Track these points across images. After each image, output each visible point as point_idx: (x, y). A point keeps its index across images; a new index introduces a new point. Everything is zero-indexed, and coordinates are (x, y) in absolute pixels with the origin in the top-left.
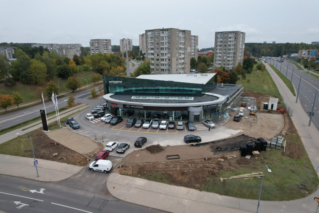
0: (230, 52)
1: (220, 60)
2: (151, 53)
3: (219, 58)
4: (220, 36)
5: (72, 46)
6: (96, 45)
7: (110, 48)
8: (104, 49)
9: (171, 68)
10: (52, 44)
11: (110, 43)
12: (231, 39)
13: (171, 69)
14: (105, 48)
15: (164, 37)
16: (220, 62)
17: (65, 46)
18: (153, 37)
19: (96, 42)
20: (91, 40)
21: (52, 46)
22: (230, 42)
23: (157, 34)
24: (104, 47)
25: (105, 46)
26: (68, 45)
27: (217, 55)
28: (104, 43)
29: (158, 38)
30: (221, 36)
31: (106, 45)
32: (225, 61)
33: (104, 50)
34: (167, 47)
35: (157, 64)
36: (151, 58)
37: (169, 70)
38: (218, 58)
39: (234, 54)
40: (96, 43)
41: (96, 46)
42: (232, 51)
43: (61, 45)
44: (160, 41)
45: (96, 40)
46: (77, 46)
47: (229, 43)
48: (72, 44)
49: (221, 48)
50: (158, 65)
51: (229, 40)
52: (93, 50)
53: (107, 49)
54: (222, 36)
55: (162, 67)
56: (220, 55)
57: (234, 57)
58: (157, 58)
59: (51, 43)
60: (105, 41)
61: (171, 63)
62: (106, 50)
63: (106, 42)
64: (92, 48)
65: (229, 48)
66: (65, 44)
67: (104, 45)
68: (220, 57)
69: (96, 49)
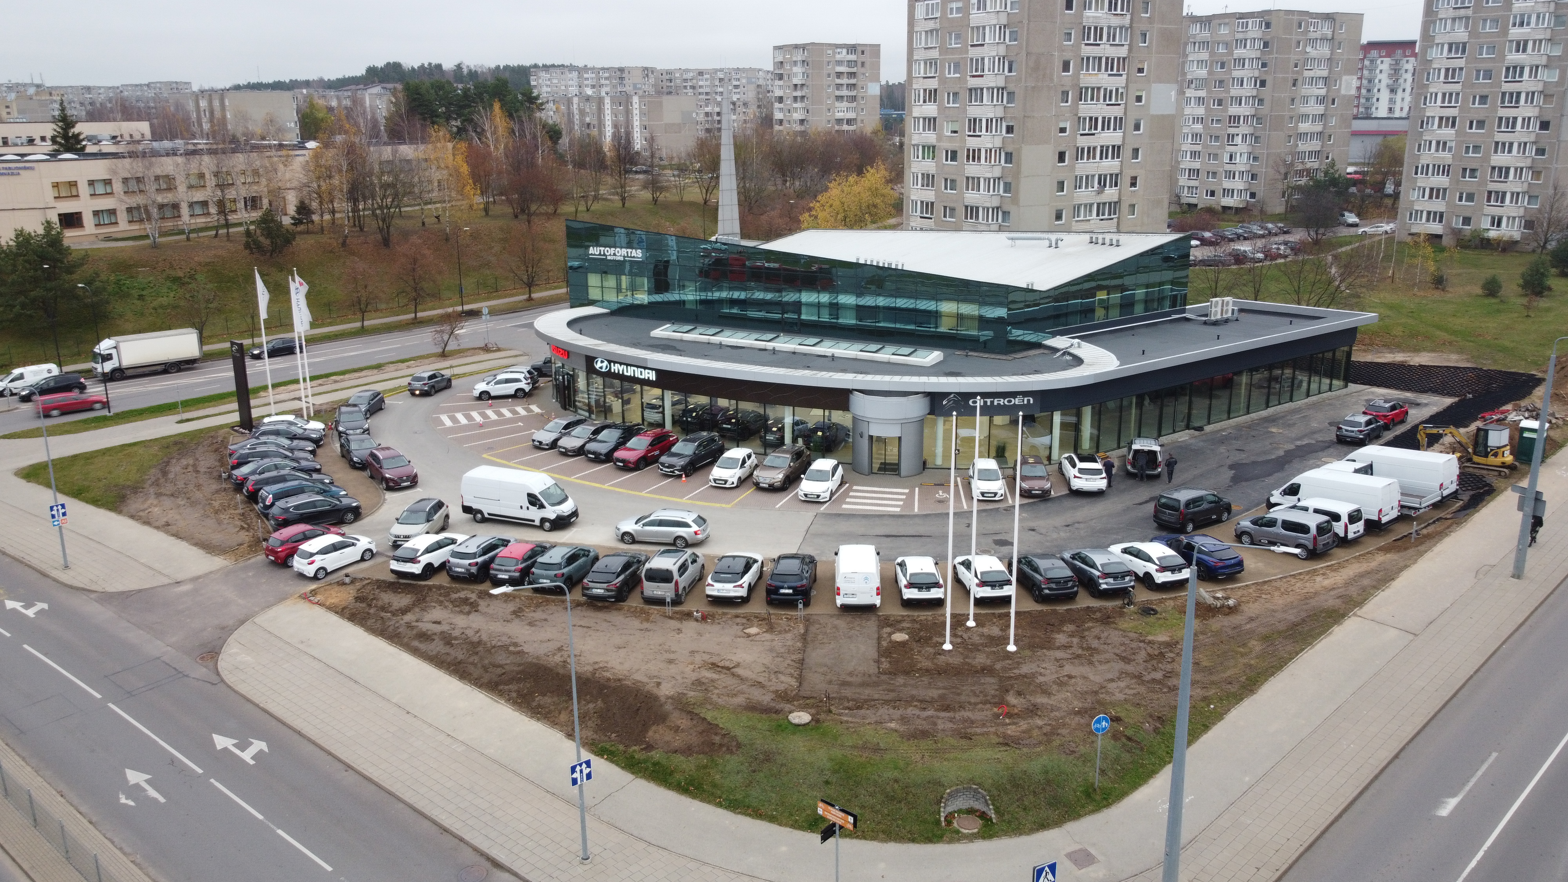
0: (1510, 113)
1: (1445, 170)
2: (924, 119)
3: (1441, 154)
4: (1452, 13)
5: (721, 80)
6: (798, 74)
7: (874, 90)
8: (840, 98)
9: (1015, 201)
10: (621, 70)
11: (876, 67)
12: (1525, 30)
13: (1012, 209)
14: (845, 92)
15: (984, 27)
16: (1441, 181)
17: (686, 80)
18: (937, 31)
19: (799, 56)
20: (777, 48)
21: (621, 79)
22: (1521, 46)
23: (954, 15)
24: (839, 86)
25: (845, 81)
26: (701, 73)
27: (1427, 137)
28: (839, 63)
29: (958, 37)
30: (1462, 12)
31: (852, 75)
32: (1473, 171)
33: (837, 104)
34: (1001, 83)
35: (950, 177)
36: (924, 147)
37: (1006, 214)
38: (1428, 157)
39: (1545, 125)
40: (795, 63)
41: (795, 81)
42: (1526, 110)
43: (669, 72)
44: (967, 52)
45: (796, 47)
46: (744, 81)
47: (1513, 57)
48: (721, 70)
49: (1457, 87)
50: (953, 184)
51: (1516, 33)
52: (780, 99)
53: (853, 99)
54: (1469, 12)
55: (971, 197)
56: (1447, 133)
57: (1541, 152)
58: (951, 146)
59: (617, 65)
60: (843, 55)
61: (1017, 174)
62: (845, 104)
63: (852, 57)
64: (778, 93)
65: (1507, 87)
66: (687, 71)
67: (839, 75)
68: (1442, 145)
69: (795, 98)
